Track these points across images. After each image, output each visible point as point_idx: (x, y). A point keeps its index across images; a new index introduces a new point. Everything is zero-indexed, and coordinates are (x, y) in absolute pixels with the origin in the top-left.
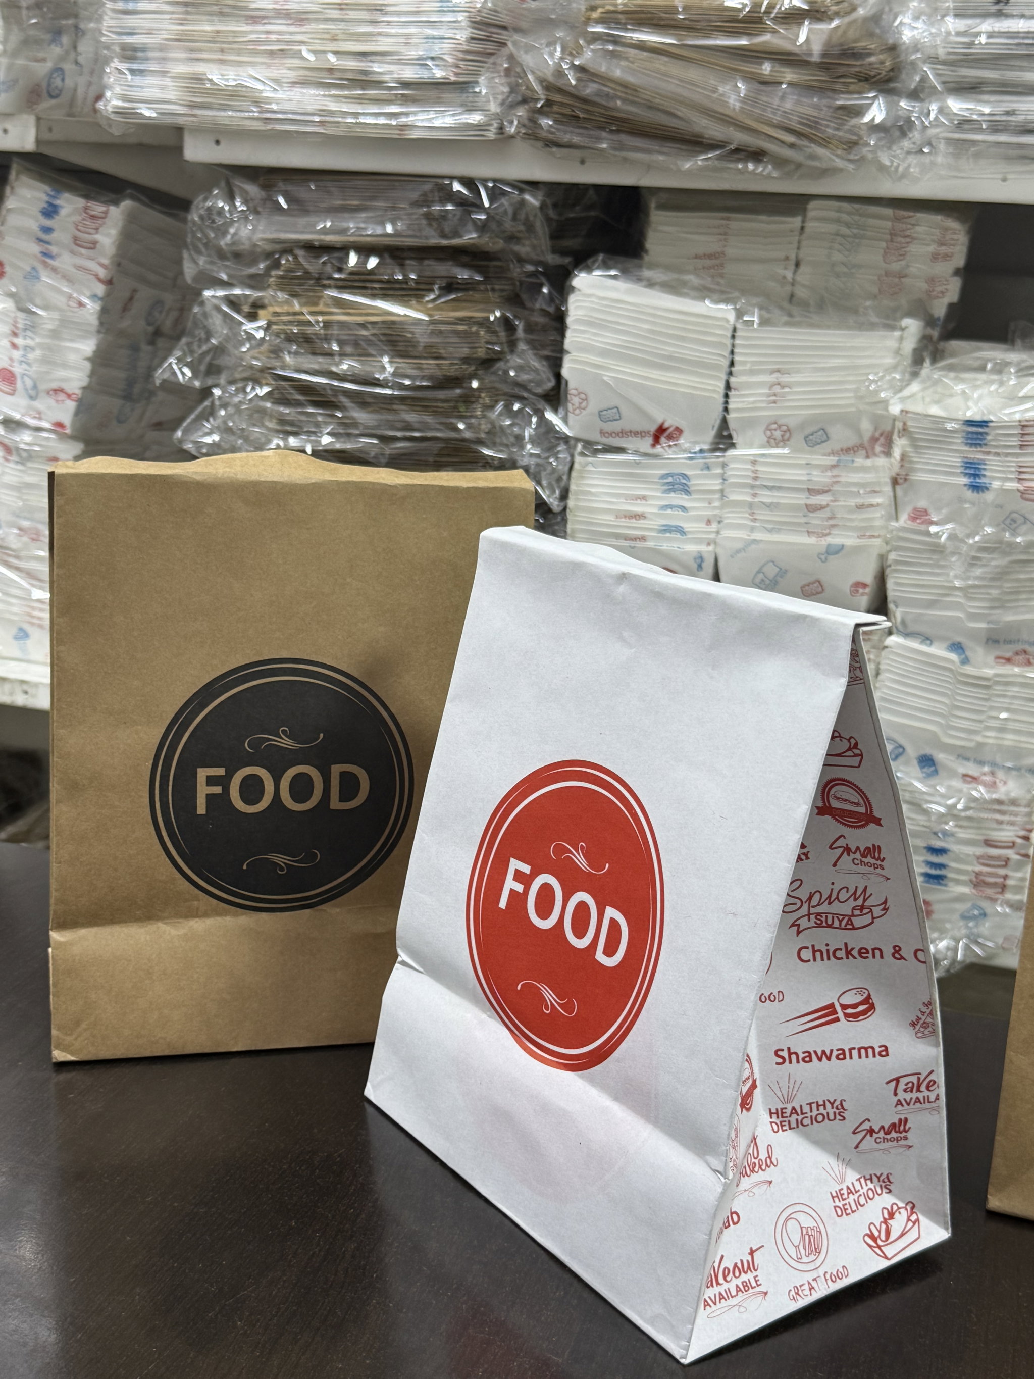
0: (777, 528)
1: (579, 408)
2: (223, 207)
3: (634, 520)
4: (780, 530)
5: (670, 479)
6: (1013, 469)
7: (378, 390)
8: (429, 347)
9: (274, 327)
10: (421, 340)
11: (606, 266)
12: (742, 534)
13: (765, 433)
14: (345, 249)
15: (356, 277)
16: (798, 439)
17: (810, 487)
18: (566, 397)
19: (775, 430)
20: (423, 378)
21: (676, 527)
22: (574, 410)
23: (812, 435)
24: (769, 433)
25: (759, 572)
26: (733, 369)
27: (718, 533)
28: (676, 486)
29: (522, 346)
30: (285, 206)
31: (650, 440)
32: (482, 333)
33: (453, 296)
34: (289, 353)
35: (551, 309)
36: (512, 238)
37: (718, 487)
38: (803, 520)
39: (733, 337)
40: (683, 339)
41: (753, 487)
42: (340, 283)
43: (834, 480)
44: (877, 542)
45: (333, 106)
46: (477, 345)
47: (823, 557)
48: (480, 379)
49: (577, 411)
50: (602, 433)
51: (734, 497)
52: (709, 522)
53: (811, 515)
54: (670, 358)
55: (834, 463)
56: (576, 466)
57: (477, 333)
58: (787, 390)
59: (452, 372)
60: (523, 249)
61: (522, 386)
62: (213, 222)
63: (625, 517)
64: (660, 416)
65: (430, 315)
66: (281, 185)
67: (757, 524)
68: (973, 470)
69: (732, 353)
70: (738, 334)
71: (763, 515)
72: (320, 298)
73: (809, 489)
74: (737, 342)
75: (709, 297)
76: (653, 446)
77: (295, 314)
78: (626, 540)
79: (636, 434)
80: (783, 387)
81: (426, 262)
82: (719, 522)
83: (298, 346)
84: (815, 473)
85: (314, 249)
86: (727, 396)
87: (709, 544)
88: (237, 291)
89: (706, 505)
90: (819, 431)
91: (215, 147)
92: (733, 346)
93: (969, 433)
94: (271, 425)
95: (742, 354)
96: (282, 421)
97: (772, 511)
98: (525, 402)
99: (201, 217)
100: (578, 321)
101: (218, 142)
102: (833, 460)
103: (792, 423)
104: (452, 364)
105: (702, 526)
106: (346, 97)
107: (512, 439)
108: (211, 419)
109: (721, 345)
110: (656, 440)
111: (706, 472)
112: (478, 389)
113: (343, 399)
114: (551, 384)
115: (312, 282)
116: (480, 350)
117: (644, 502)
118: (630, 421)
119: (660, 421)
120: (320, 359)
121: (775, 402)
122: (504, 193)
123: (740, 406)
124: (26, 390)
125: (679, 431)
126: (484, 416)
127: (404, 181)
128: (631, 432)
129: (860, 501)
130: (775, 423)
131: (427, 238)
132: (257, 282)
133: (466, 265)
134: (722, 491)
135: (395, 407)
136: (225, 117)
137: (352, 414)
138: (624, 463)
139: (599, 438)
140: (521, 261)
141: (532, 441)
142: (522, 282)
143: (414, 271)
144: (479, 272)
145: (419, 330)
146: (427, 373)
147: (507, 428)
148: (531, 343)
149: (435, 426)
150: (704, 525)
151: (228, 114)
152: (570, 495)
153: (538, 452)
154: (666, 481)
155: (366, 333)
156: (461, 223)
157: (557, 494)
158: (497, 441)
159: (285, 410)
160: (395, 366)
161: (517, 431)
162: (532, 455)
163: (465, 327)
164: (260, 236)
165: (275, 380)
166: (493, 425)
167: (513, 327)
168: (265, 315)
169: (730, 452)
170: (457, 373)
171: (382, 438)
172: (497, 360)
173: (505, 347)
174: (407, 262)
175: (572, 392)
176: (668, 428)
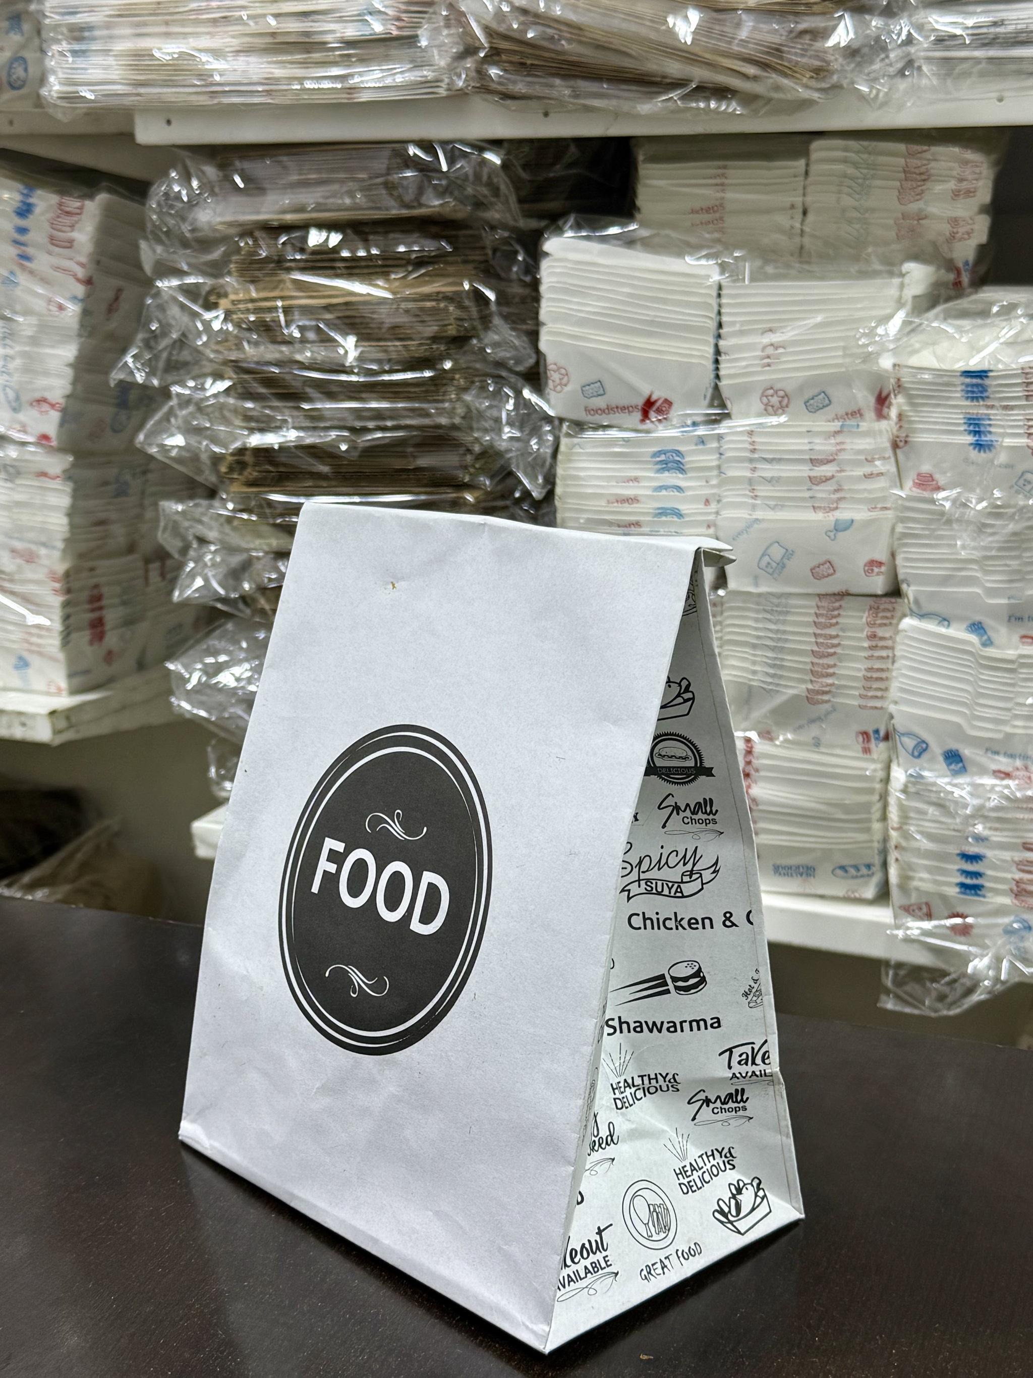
0: (780, 504)
1: (560, 384)
2: (179, 192)
3: (626, 505)
4: (783, 506)
5: (663, 457)
6: (1021, 423)
7: (344, 378)
8: (394, 327)
9: (235, 316)
10: (387, 321)
11: (578, 226)
12: (744, 514)
13: (761, 399)
14: (305, 227)
15: (319, 257)
16: (797, 404)
17: (813, 457)
18: (546, 373)
19: (772, 396)
20: (390, 361)
21: (672, 509)
22: (555, 387)
23: (813, 399)
24: (765, 400)
25: (763, 555)
26: (721, 331)
27: (717, 513)
28: (670, 465)
29: (497, 321)
30: (242, 185)
31: (638, 415)
32: (451, 308)
33: (423, 271)
34: (249, 342)
35: (528, 279)
36: (479, 204)
37: (715, 463)
38: (807, 494)
39: (719, 296)
40: (664, 301)
41: (751, 460)
42: (302, 265)
43: (839, 448)
44: (890, 514)
45: (279, 72)
46: (446, 322)
47: (832, 534)
48: (455, 361)
49: (559, 388)
50: (587, 410)
51: (731, 473)
52: (707, 502)
53: (815, 487)
54: (651, 323)
55: (838, 429)
56: (562, 448)
57: (446, 309)
58: (781, 350)
59: (421, 352)
60: (494, 214)
61: (500, 364)
62: (171, 207)
63: (617, 501)
64: (646, 389)
65: (393, 293)
66: (238, 164)
67: (759, 502)
68: (976, 427)
69: (719, 313)
70: (723, 292)
71: (764, 490)
72: (281, 281)
73: (811, 459)
74: (724, 301)
75: (690, 254)
76: (643, 421)
77: (252, 301)
78: (619, 526)
79: (623, 409)
80: (776, 348)
81: (392, 236)
82: (719, 501)
83: (259, 335)
84: (817, 441)
85: (273, 230)
86: (717, 362)
87: (709, 527)
88: (191, 280)
89: (704, 483)
90: (819, 394)
91: (166, 126)
92: (720, 305)
93: (967, 385)
94: (238, 422)
95: (730, 314)
96: (247, 418)
97: (773, 486)
98: (504, 382)
99: (159, 204)
100: (552, 289)
101: (169, 122)
102: (836, 425)
103: (789, 387)
104: (421, 344)
105: (700, 507)
106: (292, 63)
107: (491, 423)
108: (173, 420)
109: (707, 306)
110: (645, 415)
111: (701, 447)
112: (452, 370)
113: (308, 390)
114: (531, 361)
115: (272, 265)
116: (450, 327)
117: (636, 484)
118: (616, 396)
119: (646, 394)
120: (284, 348)
121: (769, 365)
122: (465, 155)
123: (732, 371)
124: (9, 402)
125: (668, 403)
126: (459, 399)
127: (362, 148)
128: (617, 407)
129: (867, 470)
130: (772, 388)
131: (387, 209)
132: (216, 269)
133: (436, 237)
134: (719, 467)
135: (364, 395)
136: (169, 93)
137: (319, 406)
138: (613, 442)
139: (582, 416)
140: (493, 228)
141: (510, 423)
142: (495, 251)
143: (377, 246)
144: (449, 242)
145: (384, 310)
146: (394, 356)
147: (485, 411)
148: (506, 318)
149: (407, 413)
150: (702, 506)
151: (174, 90)
152: (558, 481)
153: (518, 434)
154: (658, 459)
155: (328, 316)
156: (421, 191)
157: (540, 480)
158: (475, 425)
159: (249, 405)
160: (360, 350)
161: (495, 413)
162: (511, 438)
163: (433, 304)
164: (219, 219)
165: (236, 373)
166: (468, 407)
167: (486, 300)
168: (224, 303)
169: (726, 423)
170: (427, 354)
171: (352, 430)
172: (470, 338)
173: (477, 323)
174: (371, 237)
175: (551, 367)
176: (656, 401)
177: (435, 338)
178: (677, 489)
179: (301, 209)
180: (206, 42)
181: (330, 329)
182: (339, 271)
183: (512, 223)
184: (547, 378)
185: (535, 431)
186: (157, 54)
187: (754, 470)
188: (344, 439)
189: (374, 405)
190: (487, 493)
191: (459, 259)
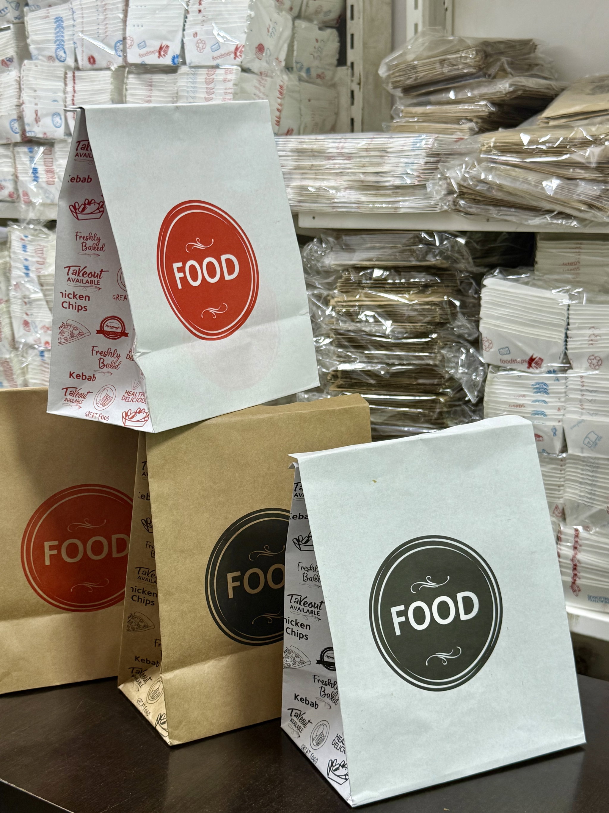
0: (596, 413)
2: (317, 249)
3: (518, 408)
5: (537, 386)
7: (384, 340)
8: (409, 317)
9: (336, 309)
10: (407, 314)
11: (501, 273)
12: (577, 417)
13: (587, 361)
14: (373, 268)
15: (377, 282)
16: (606, 364)
19: (593, 359)
20: (407, 333)
21: (541, 412)
22: (486, 349)
24: (590, 361)
25: (586, 437)
26: (569, 327)
27: (564, 415)
28: (541, 390)
29: (460, 316)
30: (345, 248)
31: (527, 365)
32: (437, 309)
34: (343, 321)
35: (476, 296)
36: (454, 261)
37: (563, 391)
39: (568, 310)
40: (542, 311)
41: (581, 391)
42: (369, 285)
45: (364, 198)
46: (435, 316)
48: (438, 334)
49: (488, 349)
50: (501, 361)
51: (571, 396)
52: (559, 409)
54: (534, 321)
56: (489, 378)
57: (435, 310)
58: (598, 338)
59: (421, 329)
60: (462, 265)
61: (460, 336)
62: (313, 256)
63: (514, 406)
64: (530, 352)
65: (410, 301)
66: (343, 238)
67: (584, 411)
69: (568, 318)
70: (570, 308)
71: (587, 406)
72: (359, 293)
74: (571, 312)
75: (554, 289)
76: (528, 368)
77: (345, 301)
79: (519, 361)
80: (596, 336)
81: (413, 273)
82: (565, 409)
83: (346, 318)
85: (358, 269)
86: (566, 341)
87: (559, 421)
88: (317, 291)
89: (557, 400)
91: (313, 220)
92: (568, 314)
94: (335, 358)
95: (573, 319)
96: (339, 356)
97: (592, 404)
98: (461, 345)
99: (307, 254)
100: (486, 302)
101: (314, 218)
103: (602, 355)
104: (422, 326)
106: (370, 194)
107: (454, 364)
109: (562, 314)
110: (530, 366)
111: (557, 382)
112: (436, 338)
113: (368, 345)
114: (476, 336)
115: (356, 285)
116: (436, 318)
117: (524, 398)
118: (515, 355)
119: (531, 355)
120: (358, 325)
121: (592, 344)
122: (447, 238)
123: (573, 346)
125: (541, 360)
126: (439, 352)
127: (400, 233)
128: (516, 361)
130: (593, 355)
131: (410, 261)
132: (330, 286)
133: (434, 275)
134: (565, 392)
135: (393, 348)
136: (315, 206)
137: (372, 352)
138: (513, 377)
139: (500, 364)
140: (461, 272)
141: (462, 366)
142: (462, 282)
143: (405, 278)
144: (439, 277)
145: (405, 309)
146: (409, 331)
147: (451, 358)
148: (464, 314)
149: (413, 358)
150: (556, 411)
151: (316, 205)
152: (485, 394)
153: (466, 371)
154: (535, 387)
155: (379, 310)
156: (427, 253)
157: (476, 393)
158: (446, 365)
159: (340, 350)
160: (393, 327)
161: (456, 360)
162: (462, 373)
163: (429, 307)
164: (334, 263)
165: (335, 334)
166: (443, 357)
167: (454, 306)
168: (332, 302)
169: (570, 371)
170: (425, 330)
171: (388, 364)
172: (447, 323)
173: (449, 317)
174: (402, 273)
175: (484, 339)
176: (535, 359)
177: (429, 323)
178: (545, 402)
179: (370, 260)
180: (332, 183)
181: (380, 316)
182: (387, 289)
183: (470, 269)
184: (482, 344)
185: (476, 370)
186: (309, 188)
187: (583, 395)
188: (382, 369)
189: (398, 353)
190: (451, 398)
191: (443, 285)
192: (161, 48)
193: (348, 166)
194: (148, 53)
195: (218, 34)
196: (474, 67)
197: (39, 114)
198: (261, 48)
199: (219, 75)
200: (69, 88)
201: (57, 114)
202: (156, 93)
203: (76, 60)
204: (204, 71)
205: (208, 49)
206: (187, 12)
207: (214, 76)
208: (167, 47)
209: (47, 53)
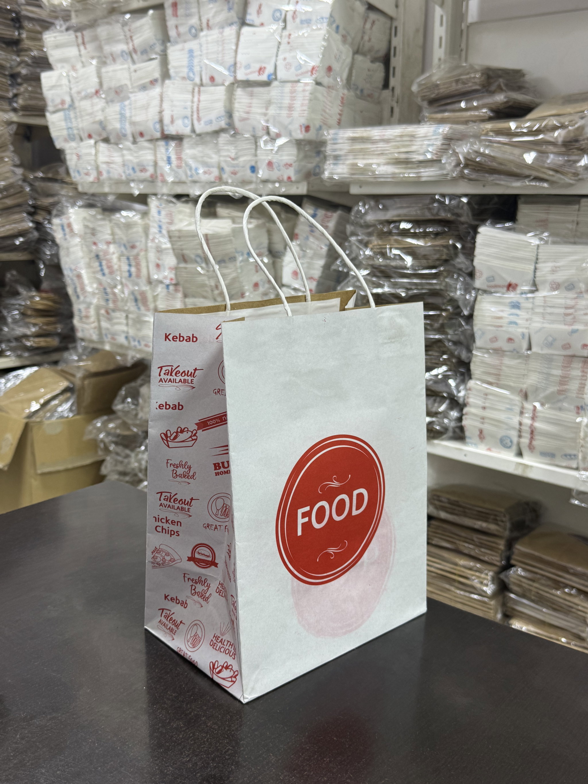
2: (362, 210)
3: (498, 320)
4: (554, 323)
5: (513, 304)
7: (406, 271)
8: (425, 255)
9: (373, 250)
10: (423, 253)
11: (491, 223)
12: (539, 325)
13: (549, 285)
14: (400, 221)
15: (403, 232)
16: (562, 288)
17: (566, 306)
18: (475, 273)
19: (553, 285)
20: (421, 266)
21: (515, 322)
22: (477, 278)
23: (568, 286)
24: (551, 286)
25: (545, 340)
26: (537, 261)
27: (530, 324)
28: (515, 307)
29: (460, 255)
30: (381, 208)
31: (505, 289)
33: (437, 237)
34: (377, 258)
35: (472, 241)
36: (458, 215)
37: (531, 307)
38: (563, 319)
39: (538, 249)
41: (544, 306)
42: (397, 234)
43: (576, 304)
45: (397, 171)
46: (442, 254)
47: (570, 334)
48: (445, 267)
49: (479, 278)
50: (488, 286)
51: (537, 311)
52: (527, 320)
53: (566, 317)
54: (513, 257)
56: (478, 299)
57: (443, 251)
58: (559, 269)
59: (433, 264)
60: (463, 219)
61: (460, 269)
62: (359, 215)
63: (495, 318)
64: (509, 279)
65: (426, 244)
66: (381, 201)
67: (545, 321)
69: (537, 255)
70: (540, 248)
71: (547, 317)
72: (390, 239)
74: (539, 251)
76: (507, 291)
77: (379, 245)
78: (495, 327)
79: (499, 286)
81: (428, 225)
82: (531, 320)
83: (380, 256)
84: (568, 301)
85: (389, 222)
86: (535, 272)
87: (527, 329)
88: (361, 238)
89: (527, 314)
90: (571, 285)
91: (360, 188)
92: (538, 252)
95: (541, 255)
96: (374, 283)
97: (551, 316)
98: (460, 275)
99: (355, 214)
100: (480, 244)
102: (576, 296)
103: (560, 282)
104: (433, 261)
106: (401, 168)
107: (454, 289)
109: (533, 252)
110: (508, 289)
111: (527, 301)
112: (443, 271)
113: (394, 275)
114: (471, 269)
115: (388, 234)
116: (444, 256)
117: (503, 313)
118: (497, 282)
119: (509, 281)
120: (388, 261)
121: (553, 274)
122: (454, 199)
123: (540, 275)
125: (517, 285)
126: (444, 280)
127: (421, 196)
130: (554, 282)
131: (427, 216)
132: (369, 235)
133: (444, 226)
134: (532, 309)
135: (412, 278)
136: (361, 177)
137: (397, 280)
139: (487, 289)
140: (463, 224)
141: (459, 290)
142: (463, 232)
143: (423, 229)
144: (447, 228)
145: (422, 249)
146: (423, 265)
147: (452, 285)
148: (464, 254)
149: (426, 284)
150: (525, 321)
151: (363, 176)
152: (475, 310)
153: (463, 293)
154: (511, 304)
155: (403, 250)
156: (439, 210)
157: (469, 309)
158: (448, 289)
159: (375, 279)
160: (413, 262)
161: (455, 286)
162: (460, 295)
163: (439, 248)
164: (373, 219)
165: (371, 268)
166: (447, 283)
167: (456, 248)
168: (370, 246)
169: (536, 293)
170: (435, 264)
172: (450, 260)
173: (453, 256)
174: (421, 226)
175: (477, 271)
176: (512, 284)
177: (438, 260)
178: (517, 315)
179: (399, 216)
180: (375, 161)
182: (409, 236)
183: (469, 222)
184: (475, 275)
185: (469, 292)
186: (359, 165)
187: (545, 310)
189: (415, 281)
190: (451, 313)
191: (450, 234)
192: (260, 69)
193: (388, 148)
194: (252, 73)
195: (301, 58)
196: (480, 85)
197: (175, 117)
198: (330, 69)
199: (300, 87)
200: (196, 99)
201: (186, 117)
202: (255, 101)
203: (201, 80)
204: (289, 85)
205: (293, 69)
206: (280, 43)
207: (296, 88)
208: (265, 68)
209: (182, 75)
